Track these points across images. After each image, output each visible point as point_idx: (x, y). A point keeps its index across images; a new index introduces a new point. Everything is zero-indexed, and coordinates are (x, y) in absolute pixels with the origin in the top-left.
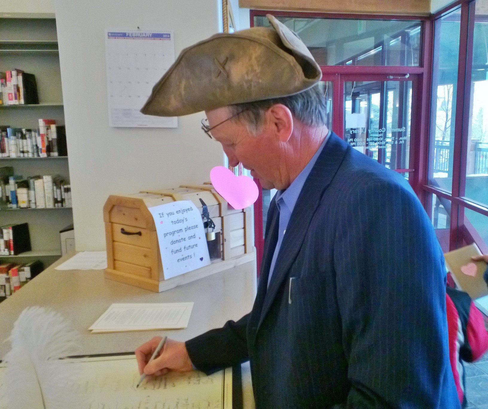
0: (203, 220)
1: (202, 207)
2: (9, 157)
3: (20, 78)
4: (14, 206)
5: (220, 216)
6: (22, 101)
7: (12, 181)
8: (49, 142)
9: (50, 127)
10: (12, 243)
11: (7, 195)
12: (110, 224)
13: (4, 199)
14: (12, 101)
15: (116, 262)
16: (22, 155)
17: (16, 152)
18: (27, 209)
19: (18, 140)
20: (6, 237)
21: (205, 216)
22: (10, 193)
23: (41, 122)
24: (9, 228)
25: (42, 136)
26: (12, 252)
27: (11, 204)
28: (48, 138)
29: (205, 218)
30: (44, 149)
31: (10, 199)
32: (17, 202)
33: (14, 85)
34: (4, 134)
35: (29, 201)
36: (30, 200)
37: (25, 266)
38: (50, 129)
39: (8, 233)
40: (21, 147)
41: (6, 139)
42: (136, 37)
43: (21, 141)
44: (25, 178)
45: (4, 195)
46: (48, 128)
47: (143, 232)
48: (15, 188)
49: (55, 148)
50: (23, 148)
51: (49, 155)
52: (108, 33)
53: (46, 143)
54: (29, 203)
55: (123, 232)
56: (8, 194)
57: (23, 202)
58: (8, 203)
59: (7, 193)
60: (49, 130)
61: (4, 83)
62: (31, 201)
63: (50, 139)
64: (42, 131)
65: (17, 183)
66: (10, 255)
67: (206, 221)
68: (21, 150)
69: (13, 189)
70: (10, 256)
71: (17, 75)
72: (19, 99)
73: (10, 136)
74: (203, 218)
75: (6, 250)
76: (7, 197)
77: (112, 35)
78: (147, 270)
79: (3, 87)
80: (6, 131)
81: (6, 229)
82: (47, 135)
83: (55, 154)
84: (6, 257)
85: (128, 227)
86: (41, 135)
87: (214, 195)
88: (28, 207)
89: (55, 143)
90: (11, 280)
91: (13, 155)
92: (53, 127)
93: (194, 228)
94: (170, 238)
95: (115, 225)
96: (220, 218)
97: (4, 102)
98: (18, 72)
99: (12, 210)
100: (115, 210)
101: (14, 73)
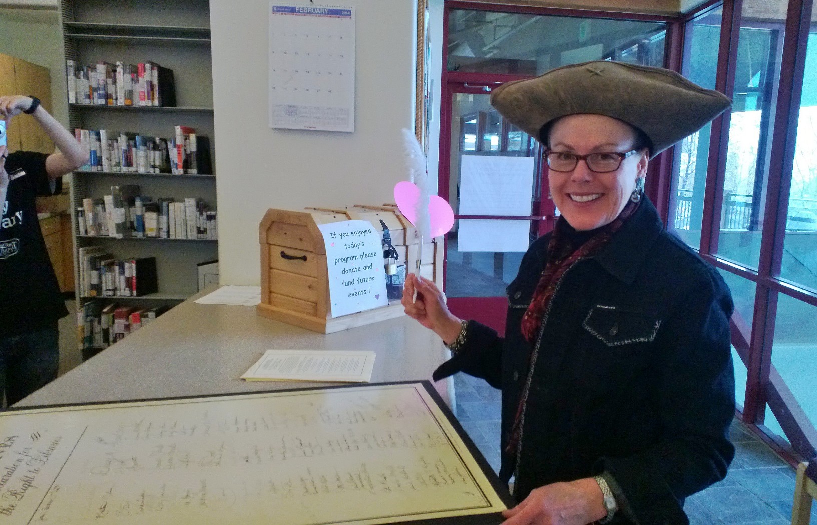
0: (383, 248)
1: (384, 231)
2: (137, 172)
3: (155, 73)
4: (140, 235)
5: (405, 245)
6: (156, 103)
7: (138, 203)
8: (187, 155)
9: (189, 137)
10: (134, 281)
11: (132, 220)
12: (267, 246)
13: (128, 225)
14: (144, 102)
15: (273, 295)
16: (152, 171)
17: (146, 166)
18: (155, 239)
19: (148, 151)
20: (127, 274)
21: (386, 243)
22: (135, 218)
23: (178, 130)
24: (132, 262)
25: (179, 147)
26: (134, 293)
27: (136, 232)
28: (185, 151)
29: (386, 245)
30: (180, 164)
31: (135, 225)
32: (144, 230)
33: (147, 82)
34: (131, 143)
35: (159, 229)
36: (161, 227)
37: (149, 312)
38: (189, 139)
39: (131, 268)
40: (152, 160)
41: (134, 149)
42: (308, 13)
43: (152, 152)
44: (155, 201)
45: (128, 219)
46: (186, 138)
47: (309, 256)
48: (142, 212)
49: (194, 164)
50: (154, 162)
51: (186, 172)
52: (274, 7)
53: (183, 158)
54: (159, 232)
55: (284, 255)
56: (134, 219)
57: (152, 230)
58: (133, 231)
59: (132, 217)
60: (188, 141)
61: (135, 79)
62: (162, 229)
63: (188, 153)
64: (179, 141)
65: (144, 206)
66: (132, 296)
67: (387, 249)
68: (152, 164)
69: (139, 213)
70: (132, 298)
71: (152, 69)
72: (153, 100)
73: (139, 146)
74: (384, 245)
75: (127, 289)
76: (132, 223)
77: (278, 9)
78: (312, 306)
79: (133, 84)
80: (135, 140)
81: (128, 262)
82: (185, 146)
83: (194, 172)
84: (127, 298)
85: (289, 250)
86: (178, 145)
87: (398, 217)
88: (158, 236)
89: (194, 157)
90: (131, 328)
91: (142, 171)
92: (193, 137)
93: (371, 256)
94: (342, 266)
95: (272, 247)
96: (404, 248)
97: (134, 103)
98: (153, 65)
99: (137, 240)
100: (275, 228)
101: (148, 66)
